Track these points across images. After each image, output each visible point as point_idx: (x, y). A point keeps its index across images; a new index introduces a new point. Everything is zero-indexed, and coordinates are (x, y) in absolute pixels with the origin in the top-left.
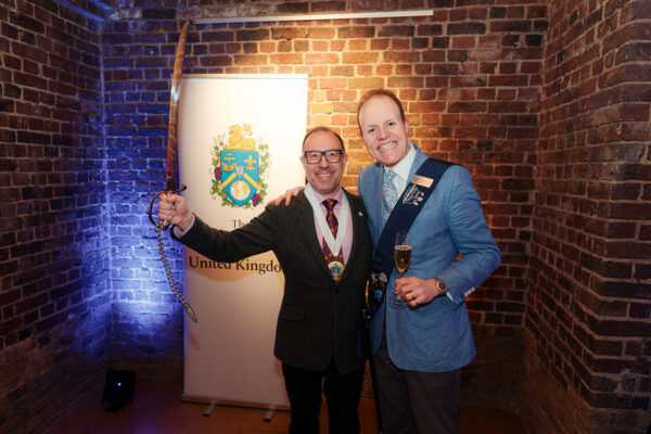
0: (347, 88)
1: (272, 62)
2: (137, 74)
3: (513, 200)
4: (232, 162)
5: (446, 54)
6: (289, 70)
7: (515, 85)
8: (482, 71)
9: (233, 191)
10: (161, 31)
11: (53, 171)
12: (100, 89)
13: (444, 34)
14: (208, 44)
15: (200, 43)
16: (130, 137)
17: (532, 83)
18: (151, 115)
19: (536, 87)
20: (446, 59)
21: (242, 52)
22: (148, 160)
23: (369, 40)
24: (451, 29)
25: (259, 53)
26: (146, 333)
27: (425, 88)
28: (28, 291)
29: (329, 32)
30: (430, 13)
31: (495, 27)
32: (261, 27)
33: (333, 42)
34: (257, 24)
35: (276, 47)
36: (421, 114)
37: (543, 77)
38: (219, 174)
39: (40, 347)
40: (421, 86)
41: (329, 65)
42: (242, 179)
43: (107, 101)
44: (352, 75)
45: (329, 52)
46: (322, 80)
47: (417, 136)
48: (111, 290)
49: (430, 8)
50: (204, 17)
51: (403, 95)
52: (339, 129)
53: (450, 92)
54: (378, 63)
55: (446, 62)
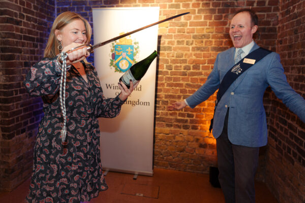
1: (139, 2)
2: (73, 9)
4: (121, 50)
6: (148, 6)
7: (265, 12)
8: (247, 5)
9: (120, 65)
11: (36, 55)
12: (55, 16)
17: (274, 11)
19: (276, 13)
27: (217, 14)
28: (25, 110)
36: (215, 27)
37: (280, 8)
38: (114, 56)
39: (29, 138)
40: (215, 13)
41: (168, 3)
42: (125, 59)
44: (179, 8)
46: (164, 11)
47: (212, 38)
51: (206, 18)
52: (172, 35)
53: (230, 16)
54: (193, 2)
55: (228, 1)
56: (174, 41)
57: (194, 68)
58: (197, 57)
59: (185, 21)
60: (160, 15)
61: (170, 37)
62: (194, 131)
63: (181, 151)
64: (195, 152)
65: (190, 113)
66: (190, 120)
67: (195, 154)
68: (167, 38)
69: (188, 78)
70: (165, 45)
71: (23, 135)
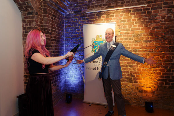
0: (124, 25)
1: (105, 20)
2: (72, 25)
3: (172, 51)
5: (151, 15)
6: (109, 22)
7: (171, 21)
8: (162, 18)
10: (78, 15)
12: (64, 29)
13: (150, 10)
14: (89, 17)
15: (87, 17)
16: (70, 40)
18: (75, 34)
21: (97, 19)
22: (74, 45)
23: (130, 13)
24: (152, 9)
25: (101, 18)
26: (73, 87)
27: (145, 24)
29: (119, 12)
30: (146, 5)
31: (164, 7)
32: (102, 12)
33: (120, 15)
34: (101, 12)
35: (106, 17)
36: (144, 30)
38: (93, 47)
41: (119, 20)
43: (65, 32)
44: (125, 22)
45: (119, 17)
46: (118, 24)
47: (143, 36)
48: (65, 76)
49: (146, 4)
50: (88, 11)
51: (139, 26)
52: (122, 36)
53: (152, 24)
54: (132, 19)
55: (151, 17)
56: (123, 38)
57: (134, 51)
58: (136, 46)
59: (128, 28)
60: (116, 26)
61: (121, 36)
62: (135, 83)
63: (129, 94)
64: (136, 94)
65: (133, 74)
66: (133, 78)
67: (136, 96)
70: (119, 40)
71: (52, 85)
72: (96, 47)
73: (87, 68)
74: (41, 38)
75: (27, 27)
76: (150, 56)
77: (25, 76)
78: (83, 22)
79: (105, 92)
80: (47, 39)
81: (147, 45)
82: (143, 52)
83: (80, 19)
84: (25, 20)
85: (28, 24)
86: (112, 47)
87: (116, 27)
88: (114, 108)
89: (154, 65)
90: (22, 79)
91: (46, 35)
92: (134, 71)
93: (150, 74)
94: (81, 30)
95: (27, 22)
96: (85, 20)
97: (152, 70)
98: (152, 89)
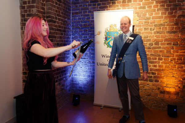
0: (143, 13)
1: (120, 6)
2: (81, 13)
4: (110, 35)
6: (126, 8)
10: (88, 0)
12: (71, 17)
14: (101, 3)
15: (99, 3)
16: (78, 30)
18: (84, 23)
20: (177, 2)
21: (111, 4)
22: (83, 36)
25: (116, 4)
26: (81, 86)
27: (169, 11)
35: (121, 2)
36: (168, 19)
38: (106, 39)
39: (59, 85)
41: (138, 6)
43: (72, 20)
44: (145, 9)
45: (138, 2)
47: (167, 26)
51: (162, 14)
52: (141, 25)
53: (178, 12)
54: (154, 5)
55: (177, 3)
56: (142, 29)
57: (155, 44)
58: (157, 38)
59: (149, 16)
60: (134, 13)
62: (156, 83)
63: (148, 96)
64: (157, 96)
65: (153, 72)
66: (154, 76)
67: (157, 97)
68: (138, 27)
69: (152, 51)
70: (137, 31)
71: (56, 84)
72: (109, 38)
73: (98, 64)
74: (42, 27)
75: (26, 14)
76: (174, 50)
77: (24, 73)
78: (94, 8)
79: (119, 92)
80: (50, 29)
81: (171, 36)
82: (166, 46)
83: (91, 5)
84: (24, 5)
85: (27, 10)
86: (128, 39)
87: (134, 15)
88: (130, 112)
89: (179, 61)
90: (21, 76)
91: (48, 24)
92: (154, 68)
93: (174, 72)
94: (91, 18)
95: (26, 8)
96: (96, 6)
97: (177, 67)
98: (176, 90)
